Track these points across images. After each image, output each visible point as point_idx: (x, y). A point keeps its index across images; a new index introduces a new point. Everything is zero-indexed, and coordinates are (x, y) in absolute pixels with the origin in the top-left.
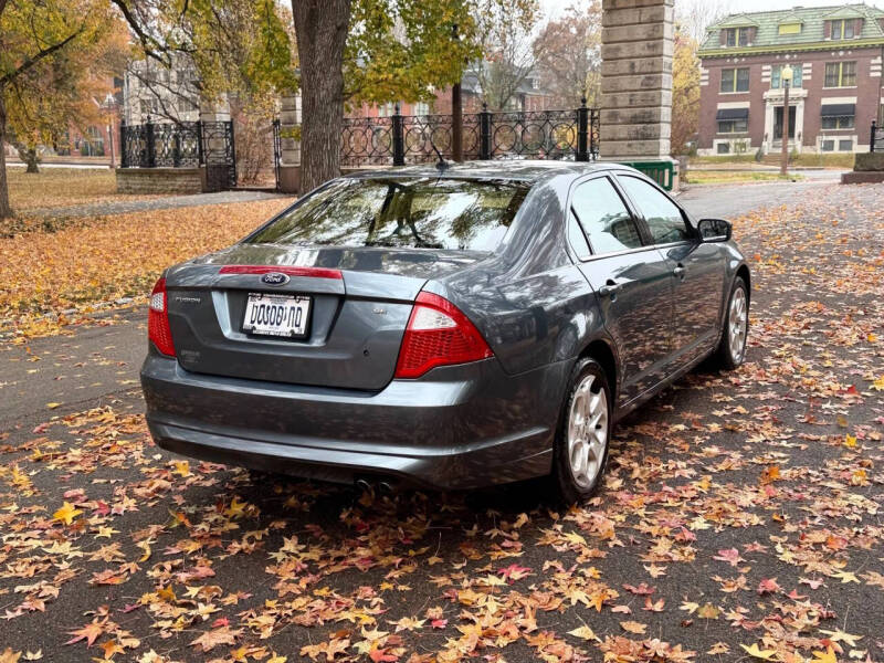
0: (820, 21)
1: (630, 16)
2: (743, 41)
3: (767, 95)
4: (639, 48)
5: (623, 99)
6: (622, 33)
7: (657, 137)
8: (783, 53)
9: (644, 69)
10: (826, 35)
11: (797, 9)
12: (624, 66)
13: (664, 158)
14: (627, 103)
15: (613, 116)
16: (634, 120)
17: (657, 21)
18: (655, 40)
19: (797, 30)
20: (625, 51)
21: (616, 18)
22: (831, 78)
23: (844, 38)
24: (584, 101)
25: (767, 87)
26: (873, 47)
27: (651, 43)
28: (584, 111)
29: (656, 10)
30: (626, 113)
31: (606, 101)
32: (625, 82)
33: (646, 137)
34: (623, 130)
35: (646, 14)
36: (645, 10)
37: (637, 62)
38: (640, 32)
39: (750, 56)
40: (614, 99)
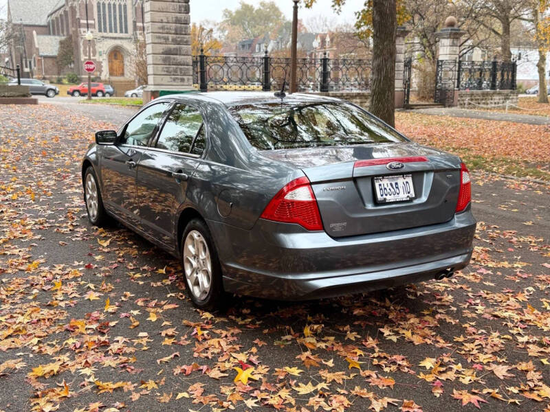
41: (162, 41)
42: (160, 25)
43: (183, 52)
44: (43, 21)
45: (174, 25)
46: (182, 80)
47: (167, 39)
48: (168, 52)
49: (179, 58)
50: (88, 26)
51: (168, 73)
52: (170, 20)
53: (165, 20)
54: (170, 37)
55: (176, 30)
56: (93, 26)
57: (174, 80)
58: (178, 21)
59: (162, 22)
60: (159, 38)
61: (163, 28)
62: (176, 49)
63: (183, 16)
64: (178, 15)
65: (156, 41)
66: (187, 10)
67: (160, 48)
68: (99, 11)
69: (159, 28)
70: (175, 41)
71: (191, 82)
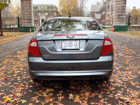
0: (47, 7)
1: (25, 2)
2: (36, 9)
3: (40, 17)
4: (28, 8)
5: (25, 16)
6: (25, 5)
7: (32, 22)
8: (42, 11)
9: (29, 11)
10: (48, 9)
11: (43, 5)
12: (25, 10)
13: (33, 26)
14: (26, 17)
15: (24, 19)
16: (28, 19)
17: (30, 3)
18: (30, 6)
19: (43, 8)
20: (25, 8)
21: (23, 2)
22: (49, 15)
23: (50, 9)
24: (18, 16)
25: (40, 16)
26: (55, 11)
27: (30, 7)
28: (18, 18)
29: (30, 2)
30: (27, 18)
31: (23, 16)
32: (26, 13)
33: (30, 22)
34: (26, 21)
35: (28, 2)
36: (28, 1)
37: (27, 10)
38: (28, 5)
39: (37, 11)
40: (24, 16)
41: (118, 12)
42: (118, 8)
43: (123, 15)
44: (98, 11)
45: (121, 8)
46: (123, 22)
47: (119, 12)
48: (119, 15)
49: (122, 16)
50: (108, 11)
51: (119, 21)
52: (120, 6)
53: (119, 7)
54: (120, 11)
55: (122, 9)
56: (110, 11)
57: (120, 22)
58: (123, 6)
59: (118, 7)
60: (117, 11)
61: (118, 9)
62: (121, 14)
63: (124, 5)
64: (123, 5)
65: (116, 12)
66: (125, 3)
67: (117, 14)
68: (111, 7)
69: (117, 9)
70: (121, 12)
71: (125, 23)
